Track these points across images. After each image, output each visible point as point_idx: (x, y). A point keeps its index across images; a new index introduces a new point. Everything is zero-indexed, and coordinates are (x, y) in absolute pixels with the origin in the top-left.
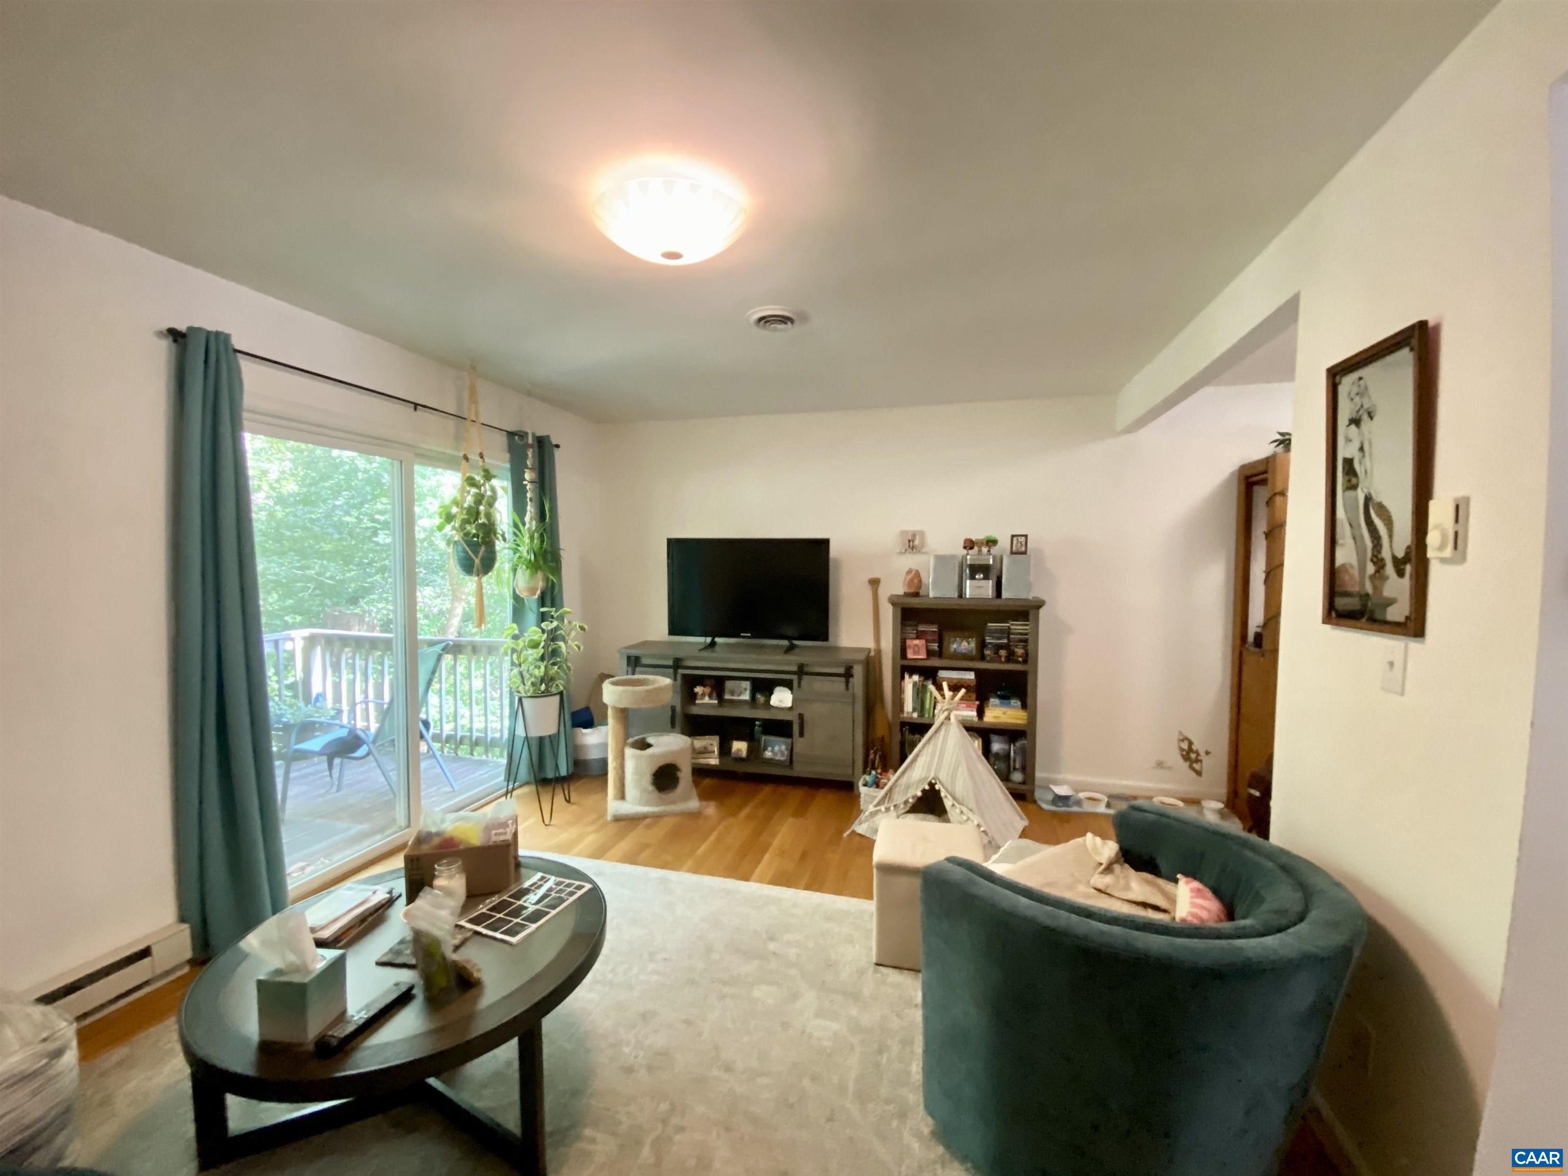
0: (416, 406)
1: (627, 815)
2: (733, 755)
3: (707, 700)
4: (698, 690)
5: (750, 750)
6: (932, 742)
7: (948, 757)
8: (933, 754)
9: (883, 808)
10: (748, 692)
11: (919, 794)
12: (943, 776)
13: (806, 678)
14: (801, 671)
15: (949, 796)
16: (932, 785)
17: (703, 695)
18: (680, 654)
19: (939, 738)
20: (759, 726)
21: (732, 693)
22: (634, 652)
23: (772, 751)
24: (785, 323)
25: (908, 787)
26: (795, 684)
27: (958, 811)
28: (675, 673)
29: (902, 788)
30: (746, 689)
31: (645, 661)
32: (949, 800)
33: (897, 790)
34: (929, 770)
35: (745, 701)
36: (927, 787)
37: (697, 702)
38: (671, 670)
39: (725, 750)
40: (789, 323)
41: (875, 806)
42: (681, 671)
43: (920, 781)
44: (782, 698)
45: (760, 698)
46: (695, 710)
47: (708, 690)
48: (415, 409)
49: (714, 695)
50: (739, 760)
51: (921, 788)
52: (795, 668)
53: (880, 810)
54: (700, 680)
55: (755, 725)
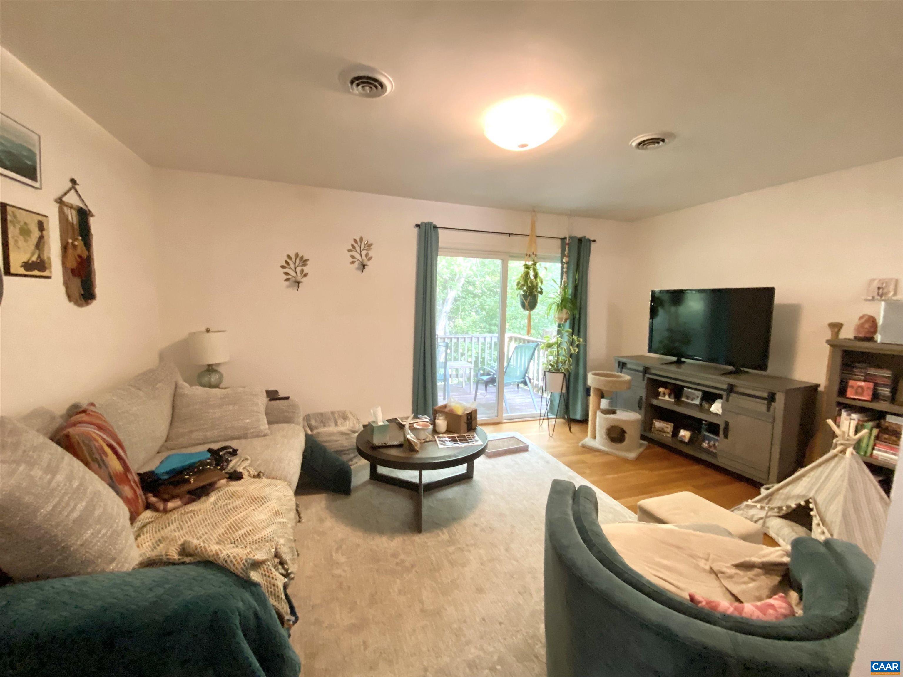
0: (510, 234)
1: (589, 446)
2: (679, 438)
3: (667, 398)
4: (661, 390)
5: (691, 439)
6: (821, 469)
7: (830, 485)
8: (818, 478)
9: (759, 505)
10: (699, 399)
11: (793, 506)
12: (820, 499)
13: (733, 395)
14: (731, 389)
15: (818, 517)
16: (807, 502)
17: (664, 394)
18: (648, 365)
19: (830, 465)
20: (706, 425)
21: (688, 398)
22: (624, 360)
23: (709, 444)
24: (658, 143)
25: (788, 498)
26: (724, 397)
27: (819, 530)
28: (644, 376)
29: (783, 497)
30: (698, 397)
31: (629, 366)
32: (817, 519)
33: (777, 496)
34: (810, 489)
35: (696, 405)
36: (803, 503)
37: (660, 398)
38: (641, 374)
39: (675, 433)
40: (661, 143)
41: (755, 502)
42: (648, 376)
43: (799, 497)
44: (716, 407)
45: (706, 406)
46: (655, 402)
47: (667, 391)
48: (509, 236)
49: (673, 396)
50: (682, 442)
51: (797, 502)
52: (725, 387)
53: (756, 506)
54: (664, 385)
55: (702, 424)
